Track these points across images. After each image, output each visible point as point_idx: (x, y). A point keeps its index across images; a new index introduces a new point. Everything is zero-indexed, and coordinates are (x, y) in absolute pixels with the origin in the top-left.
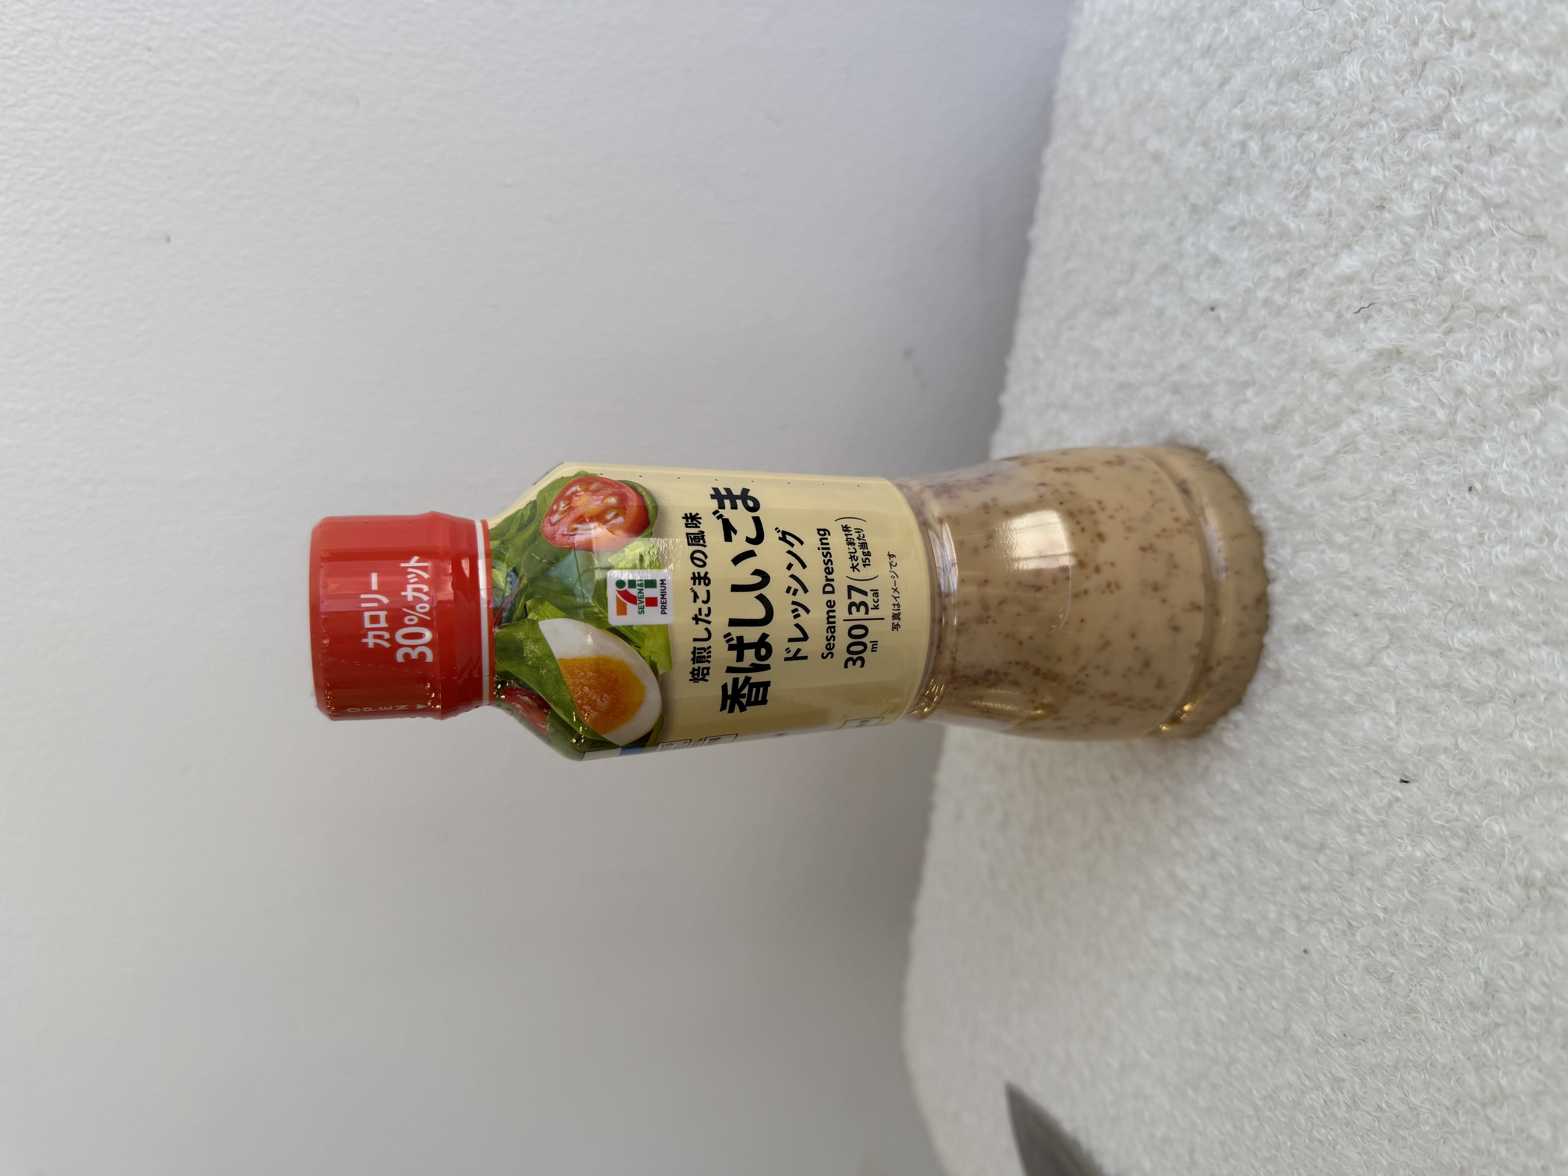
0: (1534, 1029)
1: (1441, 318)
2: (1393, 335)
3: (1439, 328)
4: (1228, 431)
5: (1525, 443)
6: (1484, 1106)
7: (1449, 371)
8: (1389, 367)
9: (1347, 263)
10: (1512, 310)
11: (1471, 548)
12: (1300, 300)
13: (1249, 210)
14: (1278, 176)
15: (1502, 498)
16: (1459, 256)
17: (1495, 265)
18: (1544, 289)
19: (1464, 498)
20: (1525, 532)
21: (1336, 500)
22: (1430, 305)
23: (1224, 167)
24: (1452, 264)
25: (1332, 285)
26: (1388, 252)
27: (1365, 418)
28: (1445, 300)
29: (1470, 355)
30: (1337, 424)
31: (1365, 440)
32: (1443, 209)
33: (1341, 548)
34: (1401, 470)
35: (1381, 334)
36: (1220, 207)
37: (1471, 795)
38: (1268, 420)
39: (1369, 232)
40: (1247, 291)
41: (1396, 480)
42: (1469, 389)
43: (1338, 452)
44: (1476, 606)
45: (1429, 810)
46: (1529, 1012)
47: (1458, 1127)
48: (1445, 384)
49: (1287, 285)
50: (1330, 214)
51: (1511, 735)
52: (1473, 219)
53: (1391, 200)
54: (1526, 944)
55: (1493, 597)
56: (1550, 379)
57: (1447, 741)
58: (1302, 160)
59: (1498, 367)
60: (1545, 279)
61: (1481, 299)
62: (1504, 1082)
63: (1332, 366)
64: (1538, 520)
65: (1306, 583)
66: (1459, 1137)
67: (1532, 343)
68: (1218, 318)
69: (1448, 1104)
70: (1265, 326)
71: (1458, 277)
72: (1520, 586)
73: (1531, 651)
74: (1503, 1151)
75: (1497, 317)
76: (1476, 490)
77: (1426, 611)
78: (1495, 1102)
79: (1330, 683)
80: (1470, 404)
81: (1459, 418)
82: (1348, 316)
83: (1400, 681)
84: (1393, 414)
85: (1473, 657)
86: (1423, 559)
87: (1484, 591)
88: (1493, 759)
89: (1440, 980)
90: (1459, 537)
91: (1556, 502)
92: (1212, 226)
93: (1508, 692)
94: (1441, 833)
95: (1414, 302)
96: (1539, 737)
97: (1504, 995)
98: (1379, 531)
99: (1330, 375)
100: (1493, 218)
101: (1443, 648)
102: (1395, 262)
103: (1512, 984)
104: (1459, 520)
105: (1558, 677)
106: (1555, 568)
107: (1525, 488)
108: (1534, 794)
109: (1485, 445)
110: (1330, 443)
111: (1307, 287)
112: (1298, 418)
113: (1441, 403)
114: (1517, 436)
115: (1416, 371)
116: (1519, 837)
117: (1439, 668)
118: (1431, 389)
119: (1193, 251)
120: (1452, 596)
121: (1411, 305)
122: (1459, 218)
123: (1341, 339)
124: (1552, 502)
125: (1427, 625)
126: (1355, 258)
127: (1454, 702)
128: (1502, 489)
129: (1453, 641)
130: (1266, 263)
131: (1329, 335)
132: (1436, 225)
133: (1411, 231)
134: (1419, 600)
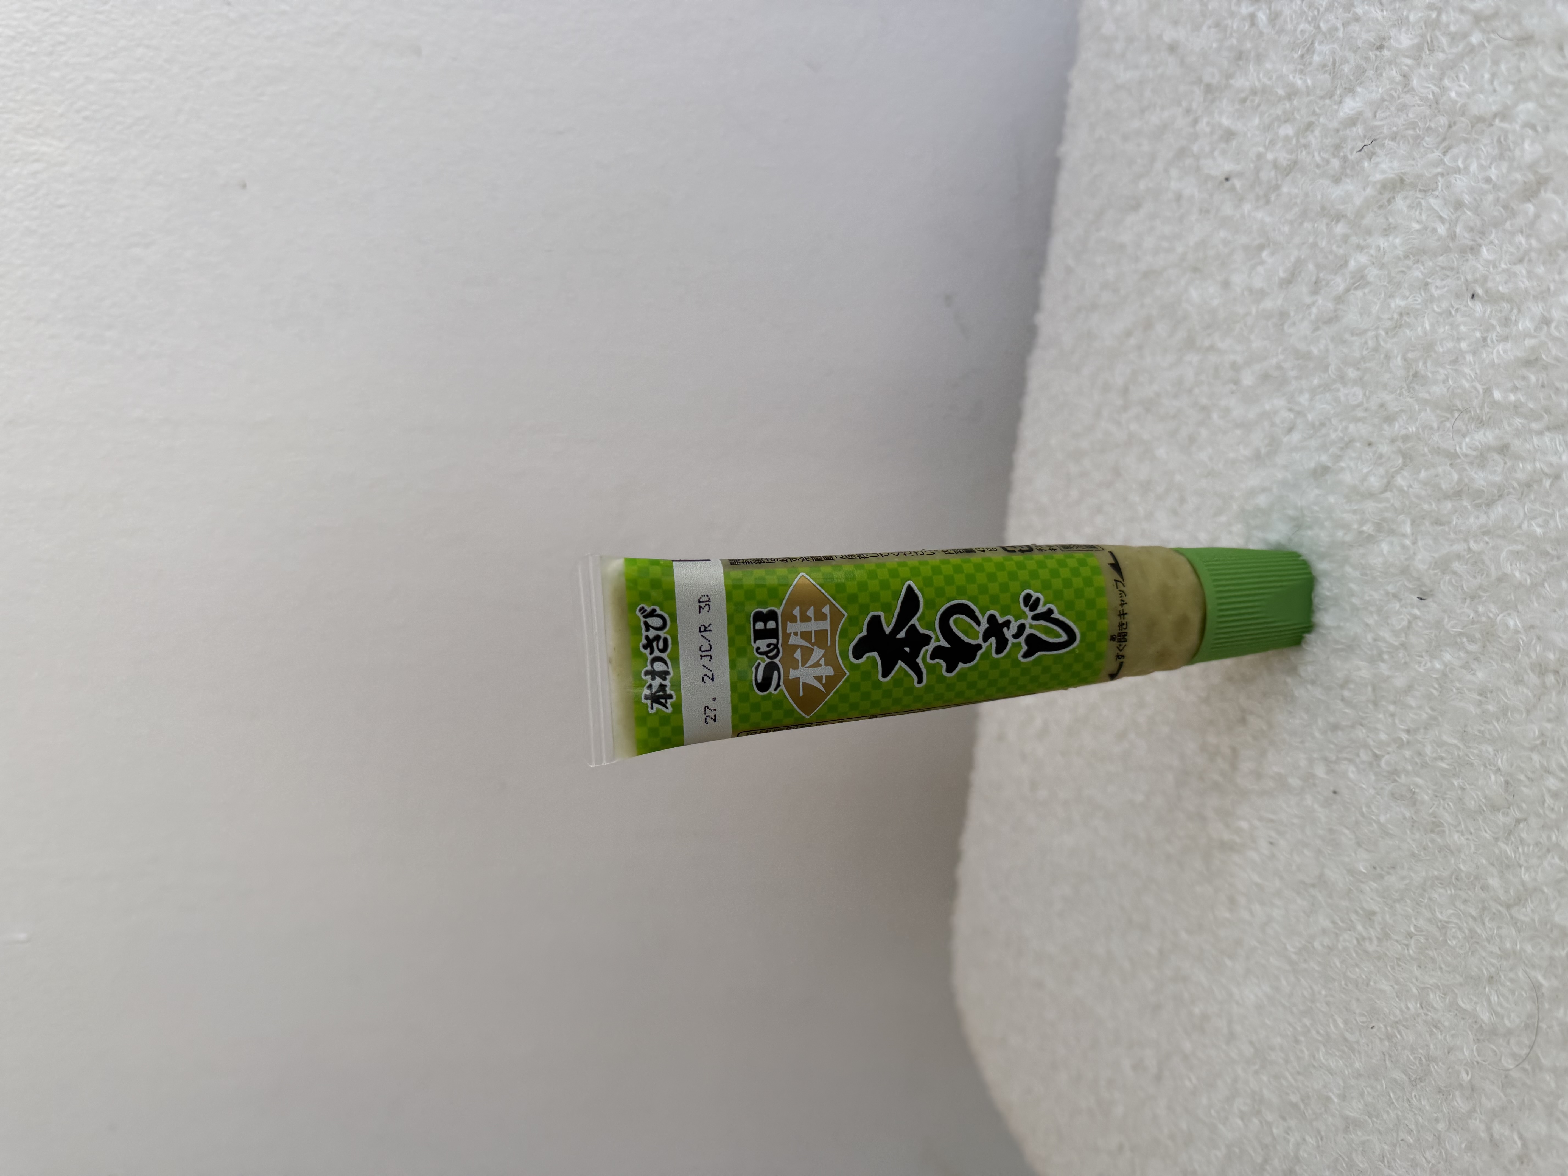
1: (1439, 139)
2: (1396, 164)
3: (1437, 148)
4: (1246, 293)
5: (1521, 239)
6: (1508, 907)
7: (1448, 186)
8: (1394, 198)
9: (1350, 106)
10: (1504, 114)
11: (1474, 353)
12: (1308, 154)
13: (1259, 80)
14: (1285, 39)
15: (1502, 297)
16: (1454, 75)
17: (1487, 76)
19: (1467, 306)
20: (1525, 324)
21: (1347, 336)
22: (1429, 128)
23: (1235, 41)
24: (1446, 82)
25: (1337, 131)
26: (1388, 87)
27: (1372, 252)
28: (1443, 120)
29: (1467, 168)
30: (1346, 263)
31: (1372, 273)
32: (1438, 33)
33: (1354, 382)
34: (1407, 294)
35: (1384, 166)
36: (1232, 82)
37: (1485, 596)
38: (1282, 274)
39: (1370, 73)
40: (1260, 156)
41: (1403, 303)
42: (1467, 199)
43: (1347, 290)
44: (1482, 407)
45: (1446, 620)
46: (1549, 801)
47: (1484, 935)
48: (1444, 199)
49: (1295, 142)
50: (1334, 64)
51: (1520, 527)
52: (1465, 35)
53: (1390, 38)
54: (1542, 734)
55: (1497, 395)
56: (1543, 171)
57: (1459, 547)
58: (1306, 19)
59: (1493, 173)
60: (1534, 77)
61: (1475, 110)
62: (1526, 877)
63: (1340, 208)
64: (1537, 309)
65: (1323, 424)
66: (1486, 944)
67: (1523, 142)
68: (1233, 189)
69: (1474, 913)
71: (1453, 94)
72: (1524, 378)
73: (1535, 440)
74: (1529, 948)
75: (1491, 125)
76: (1478, 296)
77: (1435, 425)
78: (1519, 901)
79: (1347, 517)
80: (1469, 213)
81: (1458, 230)
82: (1353, 157)
83: (1414, 499)
84: (1397, 241)
85: (1481, 458)
86: (1430, 375)
87: (1488, 391)
88: (1504, 555)
89: (1463, 789)
90: (1464, 345)
91: (1552, 288)
92: (1225, 101)
93: (1516, 485)
94: (1459, 640)
95: (1414, 129)
96: (1546, 522)
97: (1524, 789)
98: (1388, 357)
99: (1338, 217)
100: (1484, 31)
101: (1452, 456)
102: (1395, 95)
103: (1530, 775)
104: (1463, 328)
105: (1560, 458)
106: (1554, 351)
107: (1522, 282)
108: (1544, 580)
109: (1484, 250)
110: (1339, 283)
111: (1314, 138)
112: (1311, 267)
113: (1442, 220)
114: (1513, 234)
115: (1419, 195)
116: (1532, 627)
117: (1449, 477)
118: (1433, 209)
119: (1208, 130)
120: (1458, 404)
121: (1411, 132)
122: (1453, 39)
123: (1348, 181)
124: (1549, 289)
125: (1436, 438)
126: (1357, 99)
127: (1466, 508)
128: (1500, 288)
129: (1461, 448)
130: (1276, 124)
131: (1337, 180)
132: (1431, 51)
133: (1409, 62)
134: (1428, 416)
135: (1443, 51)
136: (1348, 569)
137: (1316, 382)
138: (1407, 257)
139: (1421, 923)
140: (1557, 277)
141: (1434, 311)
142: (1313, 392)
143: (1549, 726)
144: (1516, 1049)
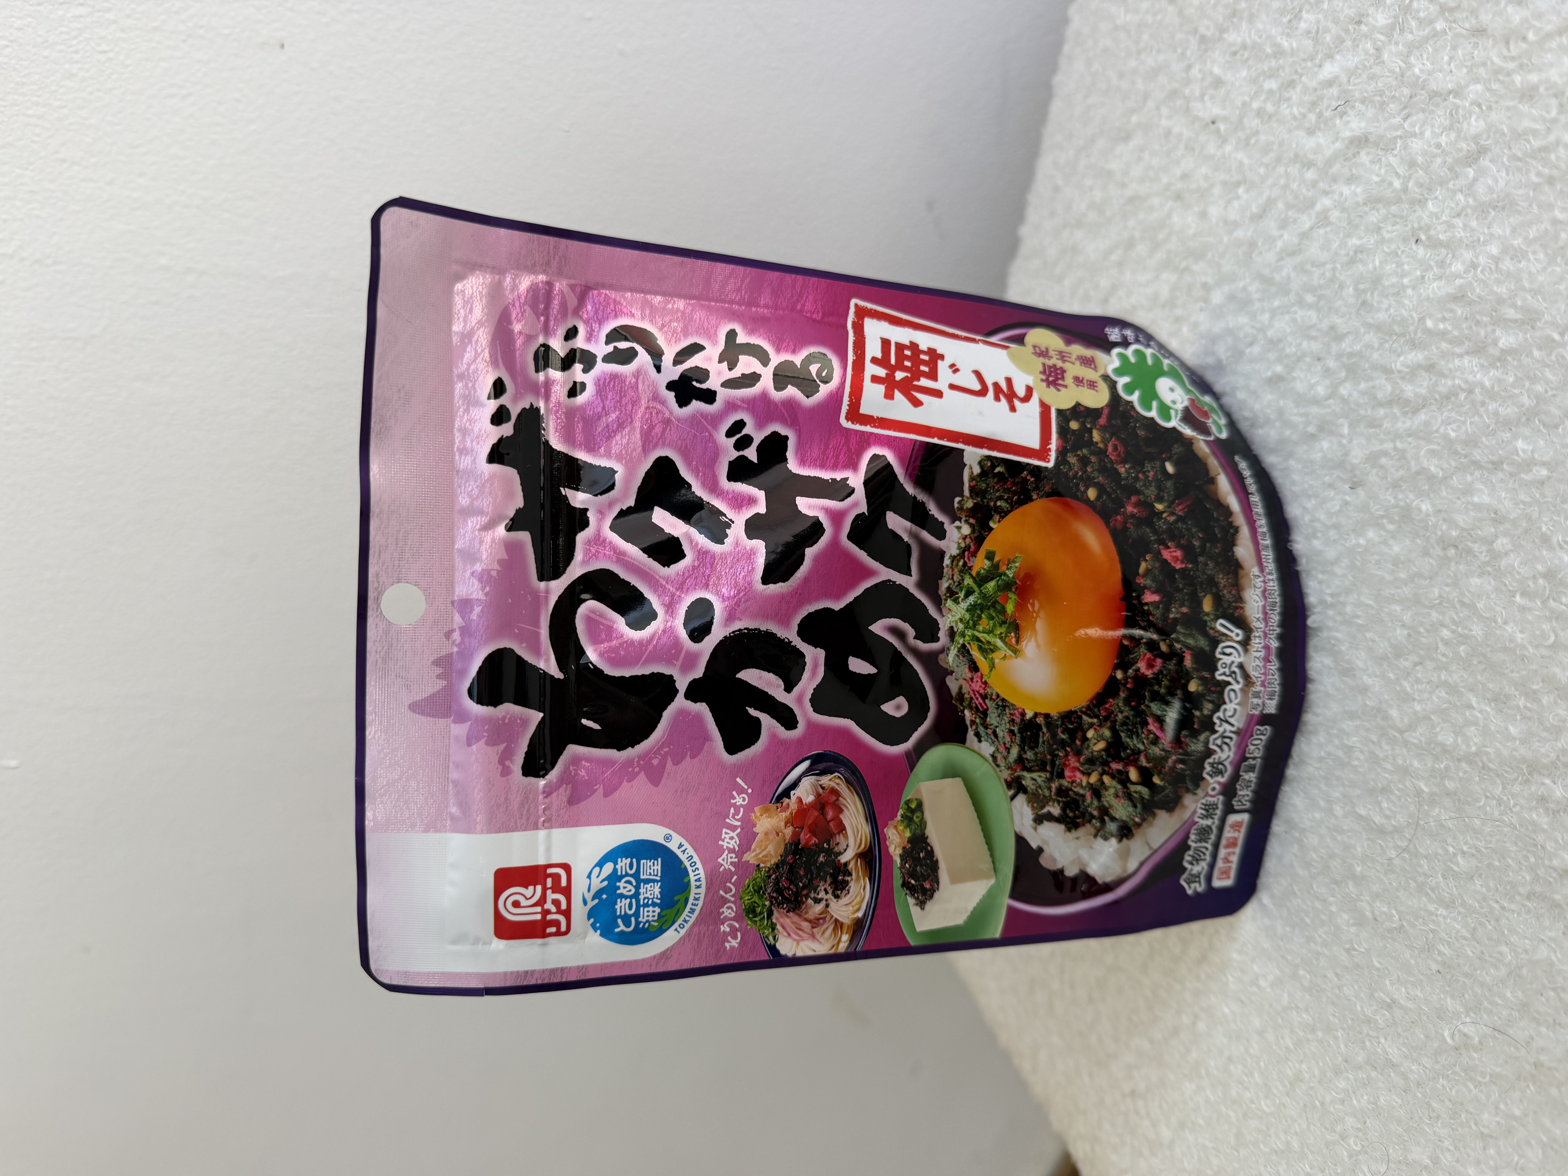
0: (1444, 660)
1: (1401, 107)
2: (1363, 124)
3: (1399, 114)
4: (1221, 224)
5: (1460, 197)
6: (1401, 732)
7: (1406, 147)
8: (1358, 153)
9: (1329, 70)
10: (1457, 92)
11: (1414, 288)
12: (1288, 107)
13: (1250, 37)
14: (1276, 4)
15: (1441, 244)
16: (1419, 54)
17: (1446, 58)
18: (1482, 71)
19: (1411, 249)
20: (1457, 267)
21: (1308, 267)
22: (1394, 97)
24: (1412, 60)
25: (1315, 90)
26: (1363, 57)
27: (1336, 197)
28: (1406, 91)
29: (1422, 134)
30: (1312, 204)
31: (1335, 215)
32: (1409, 17)
33: (1310, 306)
34: (1363, 235)
35: (1353, 125)
36: (1225, 36)
37: (1404, 486)
38: (1254, 210)
39: (1349, 43)
40: (1244, 104)
41: (1358, 242)
42: (1420, 160)
43: (1312, 228)
44: (1415, 333)
45: (1372, 505)
46: (1442, 648)
47: (1381, 755)
48: (1402, 158)
49: (1278, 95)
50: (1317, 32)
51: (1437, 431)
52: (1431, 22)
53: (1368, 15)
54: (1440, 596)
55: (1430, 323)
56: (1483, 142)
57: (1388, 446)
59: (1443, 140)
60: (1484, 64)
61: (1433, 86)
62: (1418, 708)
63: (1312, 157)
64: (1468, 255)
65: (1280, 341)
66: (1382, 762)
67: (1470, 117)
68: (1218, 131)
69: (1375, 739)
70: (1257, 133)
72: (1452, 311)
73: (1456, 361)
74: (1416, 763)
75: (1446, 100)
76: (1421, 240)
77: (1376, 346)
78: (1411, 727)
79: (1296, 419)
80: (1420, 172)
81: (1410, 185)
82: (1328, 114)
83: (1353, 406)
84: (1359, 190)
85: (1411, 375)
86: (1375, 304)
87: (1422, 320)
88: (1423, 452)
89: (1373, 641)
90: (1406, 281)
91: (1482, 239)
92: (1217, 53)
93: (1437, 397)
94: (1380, 521)
95: (1381, 95)
96: (1459, 427)
97: (1423, 640)
98: (1342, 286)
99: (1310, 165)
100: (1447, 20)
101: (1387, 371)
102: (1368, 65)
103: (1429, 627)
104: (1406, 267)
105: (1475, 376)
106: (1478, 291)
107: (1459, 232)
108: (1453, 474)
109: (1430, 203)
110: (1306, 221)
111: (1294, 94)
112: (1280, 205)
113: (1398, 175)
114: (1454, 192)
115: (1380, 152)
116: (1440, 511)
117: (1385, 389)
118: (1390, 165)
119: (1199, 76)
120: (1396, 328)
121: (1378, 98)
122: (1421, 22)
123: (1320, 134)
124: (1479, 240)
125: (1375, 356)
126: (1335, 65)
127: (1395, 414)
128: (1440, 236)
129: (1396, 366)
130: (1261, 79)
131: (1311, 132)
132: (1402, 31)
133: (1382, 38)
134: (1371, 337)
135: (1412, 32)
136: (1292, 463)
137: (1276, 304)
138: (1365, 204)
139: (1330, 748)
140: (1486, 231)
141: (1383, 251)
142: (1274, 313)
143: (1447, 589)
144: (1399, 843)
